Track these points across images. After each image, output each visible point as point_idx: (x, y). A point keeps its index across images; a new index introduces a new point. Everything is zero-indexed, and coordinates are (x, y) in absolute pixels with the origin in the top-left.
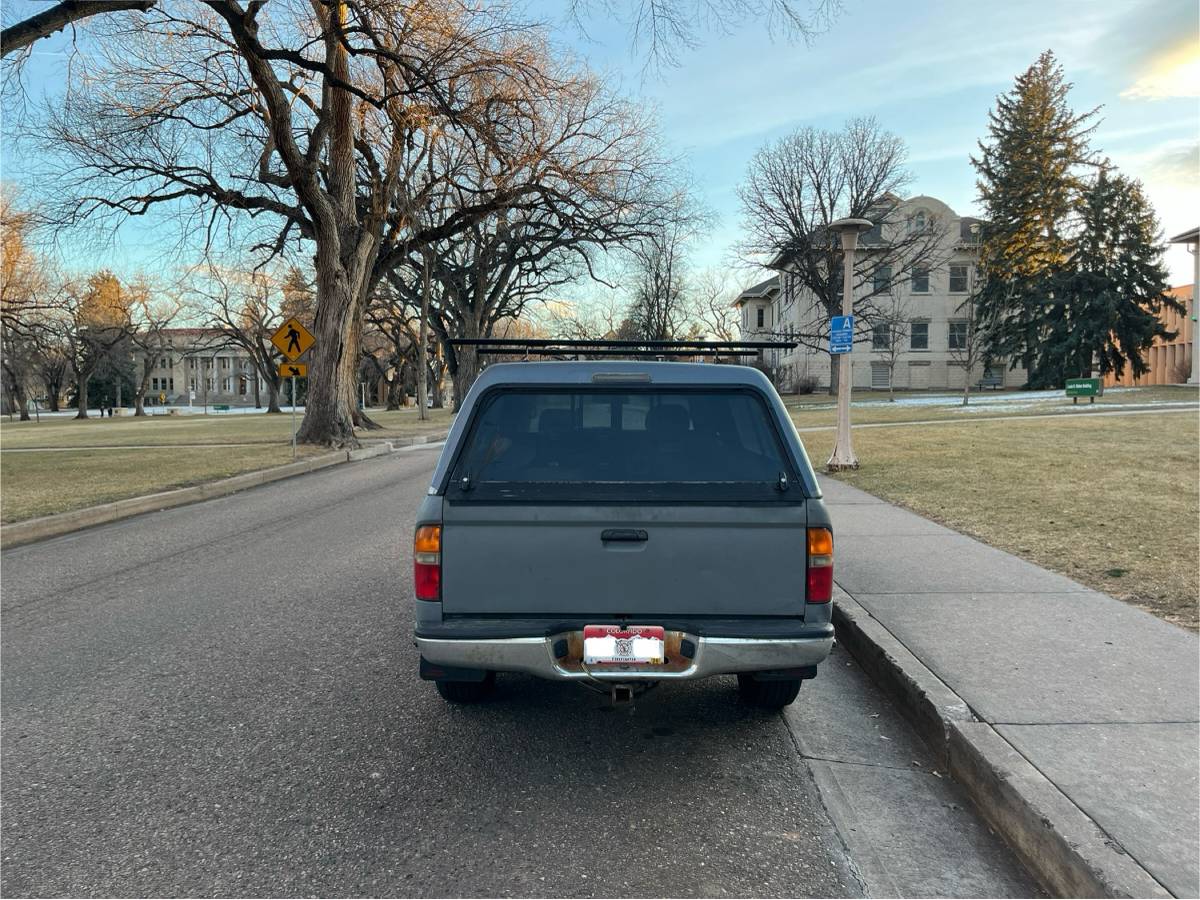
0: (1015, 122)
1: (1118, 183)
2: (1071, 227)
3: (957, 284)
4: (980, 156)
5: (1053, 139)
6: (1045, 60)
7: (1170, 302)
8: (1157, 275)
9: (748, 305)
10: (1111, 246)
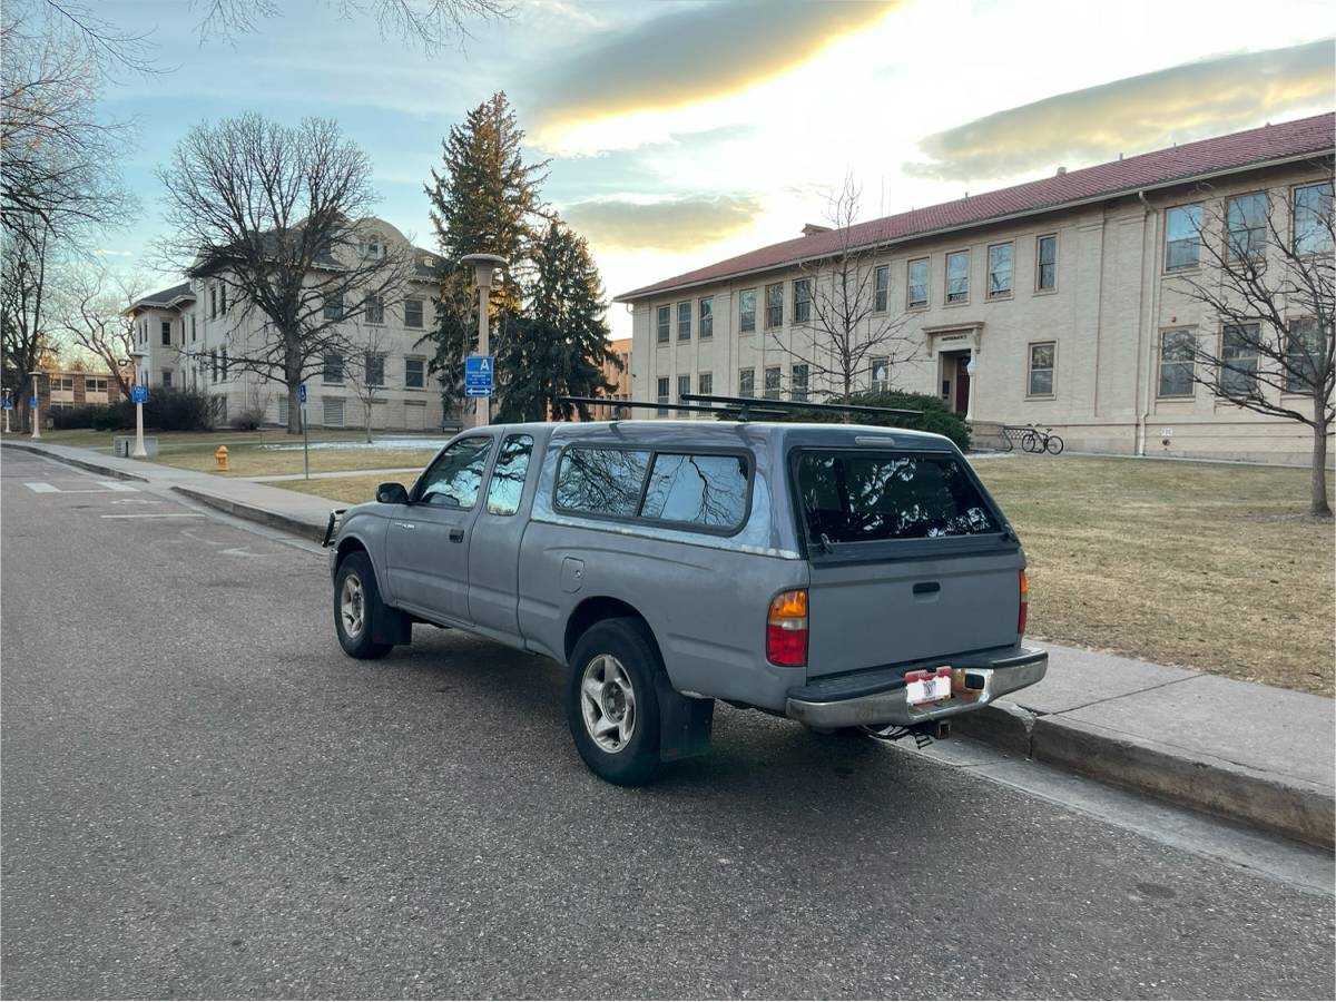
0: (467, 158)
1: (567, 237)
2: (527, 274)
3: (414, 318)
4: (433, 186)
5: (507, 183)
6: (499, 100)
7: (612, 357)
8: (599, 330)
9: (147, 316)
10: (560, 297)
